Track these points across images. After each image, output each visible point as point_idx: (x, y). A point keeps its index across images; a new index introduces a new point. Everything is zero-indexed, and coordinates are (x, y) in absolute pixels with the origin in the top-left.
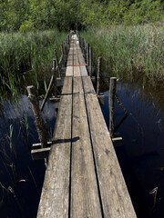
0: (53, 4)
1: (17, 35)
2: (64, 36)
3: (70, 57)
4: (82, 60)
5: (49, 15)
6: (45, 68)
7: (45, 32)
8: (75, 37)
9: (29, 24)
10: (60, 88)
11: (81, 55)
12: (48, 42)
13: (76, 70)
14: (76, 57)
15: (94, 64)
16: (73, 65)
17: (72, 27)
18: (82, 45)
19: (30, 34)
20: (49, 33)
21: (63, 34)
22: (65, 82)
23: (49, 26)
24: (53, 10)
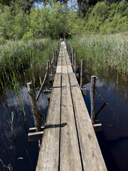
0: (47, 20)
1: (21, 43)
2: (55, 43)
3: (60, 59)
4: (69, 61)
5: (45, 28)
6: (41, 67)
7: (41, 40)
8: (63, 43)
9: (29, 34)
10: (52, 82)
11: (68, 57)
12: (43, 48)
13: (64, 68)
14: (64, 59)
15: (78, 64)
16: (62, 65)
17: (61, 36)
18: (68, 49)
19: (30, 42)
20: (44, 41)
21: (55, 41)
22: (56, 77)
23: (44, 35)
24: (47, 24)
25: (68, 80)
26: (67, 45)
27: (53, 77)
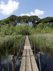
0: (22, 29)
3: (26, 43)
4: (29, 44)
7: (19, 35)
8: (27, 37)
9: (15, 33)
11: (29, 42)
13: (28, 47)
14: (27, 43)
15: (33, 45)
17: (26, 34)
18: (29, 39)
19: (15, 36)
20: (20, 36)
21: (24, 36)
23: (20, 34)
24: (21, 30)
25: (29, 52)
26: (29, 37)
27: (23, 51)
